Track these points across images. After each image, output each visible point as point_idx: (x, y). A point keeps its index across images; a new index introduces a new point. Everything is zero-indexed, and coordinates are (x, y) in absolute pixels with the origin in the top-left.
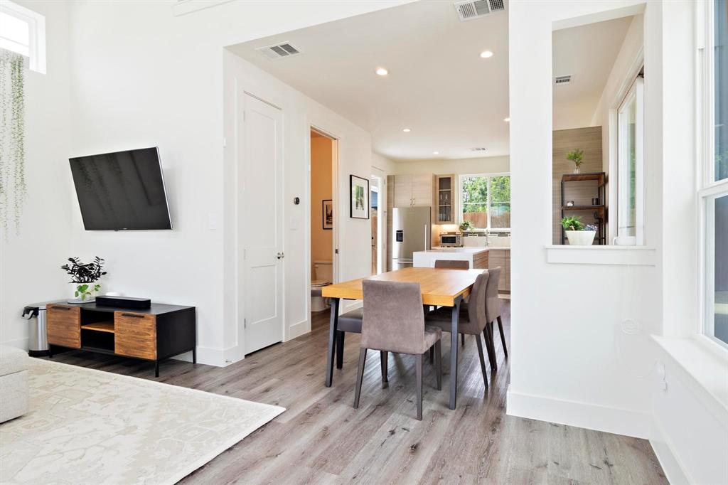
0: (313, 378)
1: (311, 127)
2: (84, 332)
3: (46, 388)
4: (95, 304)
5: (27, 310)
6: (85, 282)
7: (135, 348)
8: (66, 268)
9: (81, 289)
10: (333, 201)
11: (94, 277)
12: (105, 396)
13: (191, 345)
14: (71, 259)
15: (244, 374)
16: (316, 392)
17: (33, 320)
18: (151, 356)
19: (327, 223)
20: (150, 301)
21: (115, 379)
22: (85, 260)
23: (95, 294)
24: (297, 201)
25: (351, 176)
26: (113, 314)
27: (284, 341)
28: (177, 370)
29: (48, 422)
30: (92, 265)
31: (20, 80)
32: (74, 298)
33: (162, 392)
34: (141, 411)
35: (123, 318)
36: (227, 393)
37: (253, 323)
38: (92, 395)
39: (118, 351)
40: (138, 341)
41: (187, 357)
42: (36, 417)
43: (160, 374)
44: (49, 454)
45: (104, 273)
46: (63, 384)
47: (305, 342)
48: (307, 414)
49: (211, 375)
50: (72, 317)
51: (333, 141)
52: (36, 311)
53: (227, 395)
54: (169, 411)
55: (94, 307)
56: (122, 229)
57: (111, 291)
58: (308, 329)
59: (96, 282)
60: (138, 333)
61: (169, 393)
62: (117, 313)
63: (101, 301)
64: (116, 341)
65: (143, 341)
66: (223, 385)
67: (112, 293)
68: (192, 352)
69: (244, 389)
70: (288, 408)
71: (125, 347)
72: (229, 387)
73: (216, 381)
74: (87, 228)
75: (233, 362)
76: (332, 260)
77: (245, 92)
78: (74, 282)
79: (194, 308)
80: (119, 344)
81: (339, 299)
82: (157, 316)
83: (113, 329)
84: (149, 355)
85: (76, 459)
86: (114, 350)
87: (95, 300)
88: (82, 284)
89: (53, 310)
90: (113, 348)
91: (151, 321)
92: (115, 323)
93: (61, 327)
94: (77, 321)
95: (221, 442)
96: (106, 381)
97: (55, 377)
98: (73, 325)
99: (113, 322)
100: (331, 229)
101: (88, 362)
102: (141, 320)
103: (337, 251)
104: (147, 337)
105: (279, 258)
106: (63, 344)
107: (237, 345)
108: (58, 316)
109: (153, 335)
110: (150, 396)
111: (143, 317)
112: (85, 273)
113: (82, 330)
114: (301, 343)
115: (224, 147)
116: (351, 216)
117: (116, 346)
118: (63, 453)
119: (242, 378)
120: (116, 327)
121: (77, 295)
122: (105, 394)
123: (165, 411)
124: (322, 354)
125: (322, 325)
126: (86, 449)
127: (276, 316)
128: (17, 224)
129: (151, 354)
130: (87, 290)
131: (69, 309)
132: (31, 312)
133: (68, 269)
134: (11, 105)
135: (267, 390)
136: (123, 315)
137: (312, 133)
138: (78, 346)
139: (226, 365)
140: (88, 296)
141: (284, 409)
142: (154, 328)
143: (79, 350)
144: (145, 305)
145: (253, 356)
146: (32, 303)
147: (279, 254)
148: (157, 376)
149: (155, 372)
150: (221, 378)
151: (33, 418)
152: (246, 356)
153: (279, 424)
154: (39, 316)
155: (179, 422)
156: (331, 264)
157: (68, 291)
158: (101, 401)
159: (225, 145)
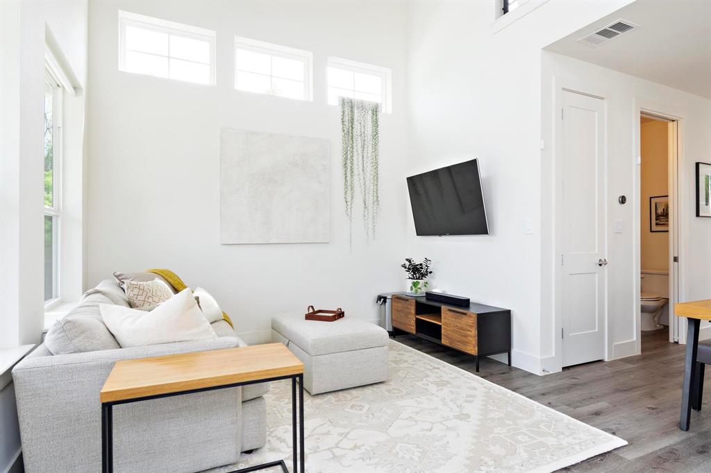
0: (657, 413)
1: (642, 113)
2: (418, 321)
3: (395, 362)
4: (425, 298)
5: (380, 298)
6: (417, 279)
7: (458, 341)
8: (404, 266)
9: (415, 284)
10: (670, 198)
11: (423, 275)
12: (438, 380)
13: (507, 348)
14: (407, 260)
15: (565, 389)
16: (666, 433)
17: (383, 306)
18: (473, 352)
19: (657, 224)
20: (469, 300)
21: (444, 366)
22: (417, 261)
23: (424, 290)
24: (623, 200)
25: (697, 164)
26: (441, 308)
27: (606, 360)
28: (495, 369)
29: (402, 392)
30: (421, 264)
31: (377, 122)
32: (410, 292)
33: (485, 387)
34: (470, 402)
35: (449, 313)
36: (549, 405)
37: (571, 335)
38: (428, 376)
39: (444, 341)
40: (462, 336)
41: (503, 358)
42: (393, 385)
43: (480, 369)
44: (407, 419)
45: (431, 272)
46: (406, 361)
47: (635, 366)
48: (659, 457)
49: (530, 381)
50: (409, 307)
51: (670, 124)
52: (385, 298)
53: (550, 407)
54: (495, 408)
55: (424, 300)
56: (444, 234)
57: (435, 288)
58: (637, 351)
59: (425, 279)
60: (461, 328)
61: (492, 391)
62: (444, 308)
63: (430, 296)
64: (442, 332)
65: (465, 336)
66: (543, 394)
67: (437, 290)
68: (507, 354)
69: (569, 405)
70: (631, 442)
71: (450, 339)
72: (552, 398)
73: (535, 389)
74: (418, 234)
75: (551, 372)
76: (668, 270)
77: (563, 89)
78: (410, 278)
79: (510, 311)
80: (445, 336)
81: (699, 321)
82: (478, 315)
83: (440, 321)
84: (471, 350)
85: (427, 430)
86: (441, 340)
87: (425, 295)
88: (415, 281)
89: (397, 300)
90: (440, 338)
91: (473, 319)
92: (442, 317)
93: (402, 314)
94: (413, 311)
95: (555, 458)
96: (437, 366)
97: (399, 354)
98: (411, 313)
99: (441, 315)
100: (668, 231)
101: (420, 346)
102: (464, 316)
103: (676, 259)
104: (469, 333)
105: (600, 265)
106: (402, 328)
107: (554, 355)
108: (400, 305)
109: (474, 332)
110: (475, 389)
111: (465, 314)
112: (417, 271)
113: (417, 319)
114: (630, 366)
115: (542, 150)
116: (698, 215)
117: (442, 336)
118: (416, 421)
119: (564, 393)
120: (442, 320)
121: (412, 289)
122: (438, 378)
123: (492, 408)
124: (663, 385)
125: (656, 348)
126: (432, 423)
127: (597, 330)
128: (374, 231)
129: (472, 349)
130: (419, 286)
131: (407, 300)
132: (382, 300)
133: (405, 267)
134: (371, 142)
135: (597, 414)
136: (449, 310)
137: (642, 119)
138: (414, 332)
139: (542, 374)
140: (419, 291)
141: (626, 443)
142: (475, 325)
143: (413, 335)
144: (465, 303)
145: (572, 370)
146: (382, 292)
147: (600, 260)
148: (477, 371)
149: (475, 367)
150: (540, 387)
151: (390, 385)
152: (564, 368)
153: (621, 458)
154: (387, 304)
155: (508, 422)
156: (668, 275)
157: (405, 285)
158: (435, 383)
159: (543, 147)
